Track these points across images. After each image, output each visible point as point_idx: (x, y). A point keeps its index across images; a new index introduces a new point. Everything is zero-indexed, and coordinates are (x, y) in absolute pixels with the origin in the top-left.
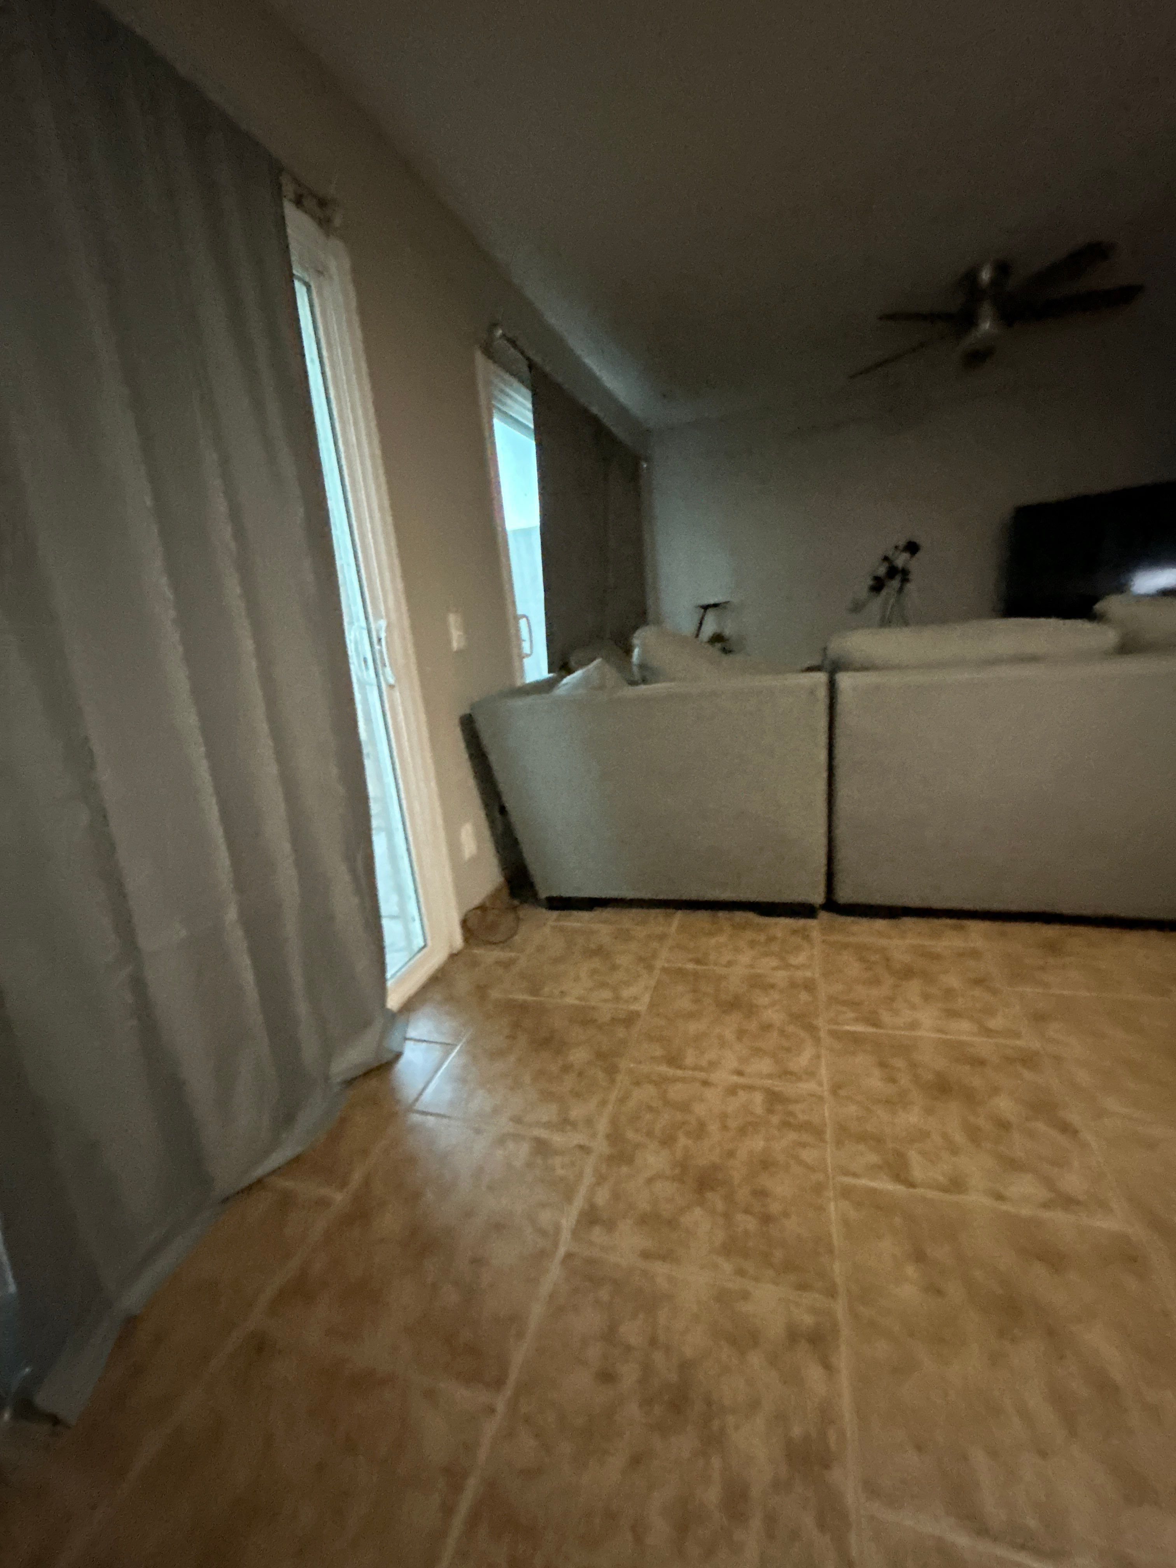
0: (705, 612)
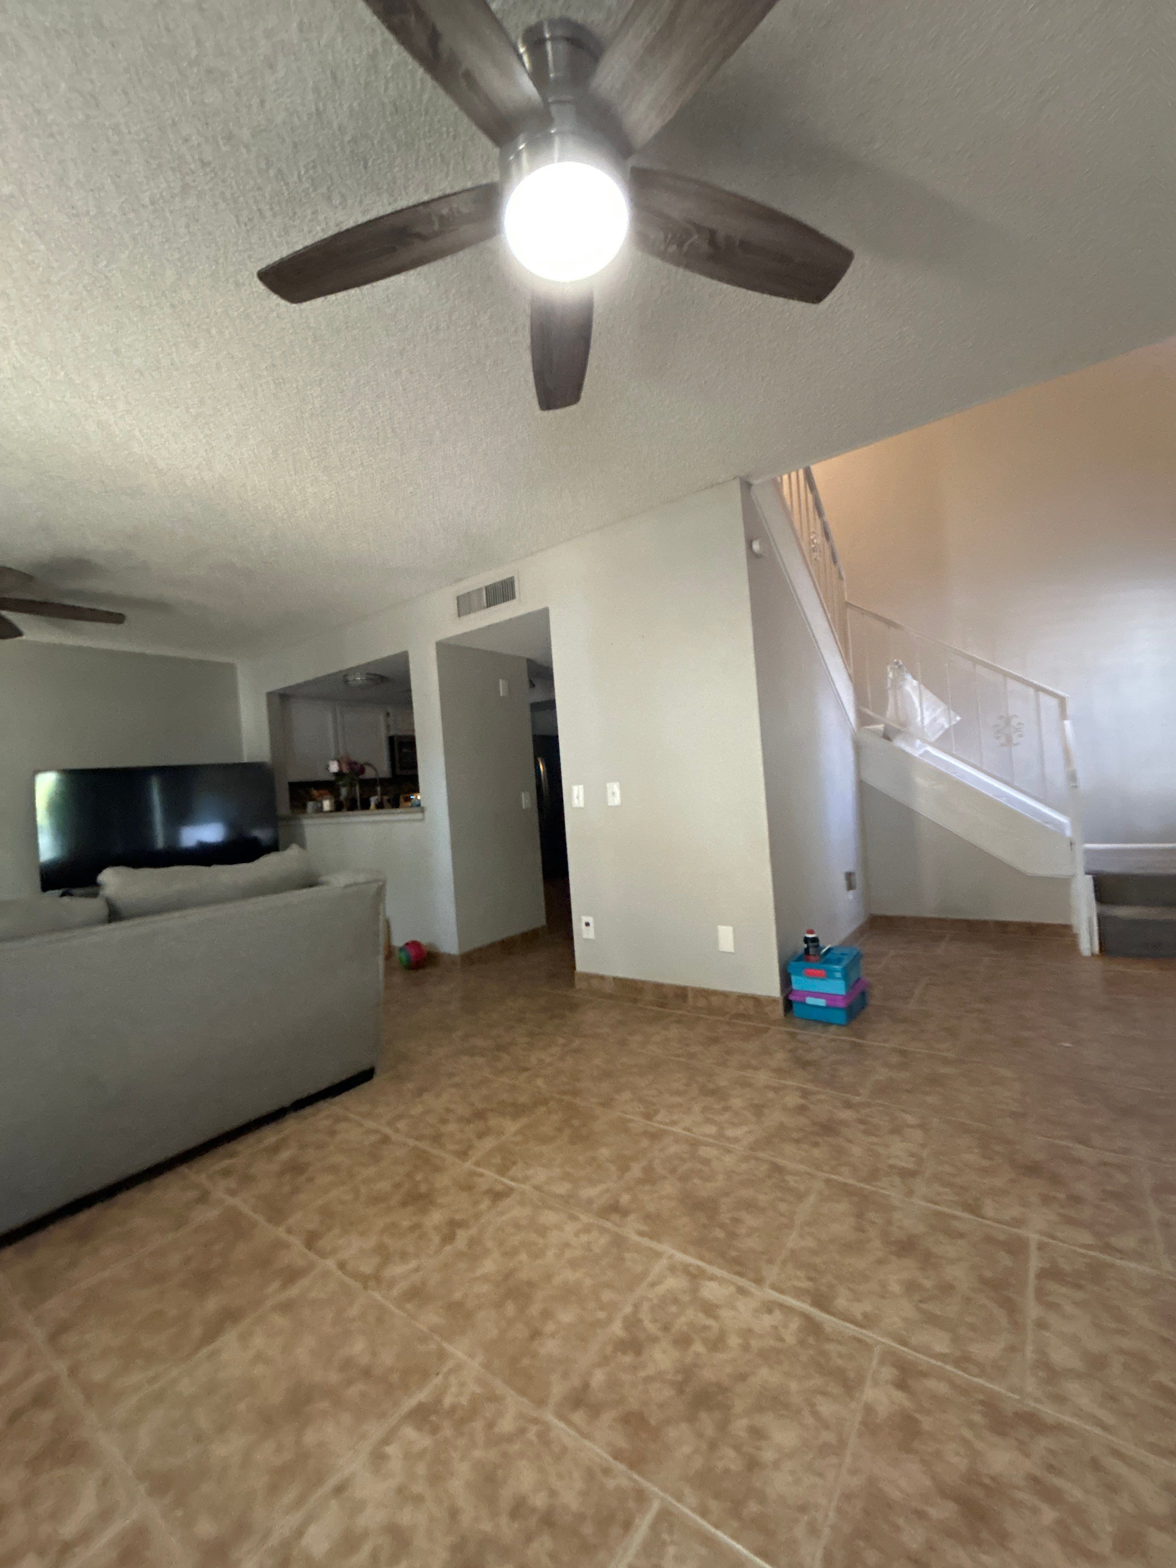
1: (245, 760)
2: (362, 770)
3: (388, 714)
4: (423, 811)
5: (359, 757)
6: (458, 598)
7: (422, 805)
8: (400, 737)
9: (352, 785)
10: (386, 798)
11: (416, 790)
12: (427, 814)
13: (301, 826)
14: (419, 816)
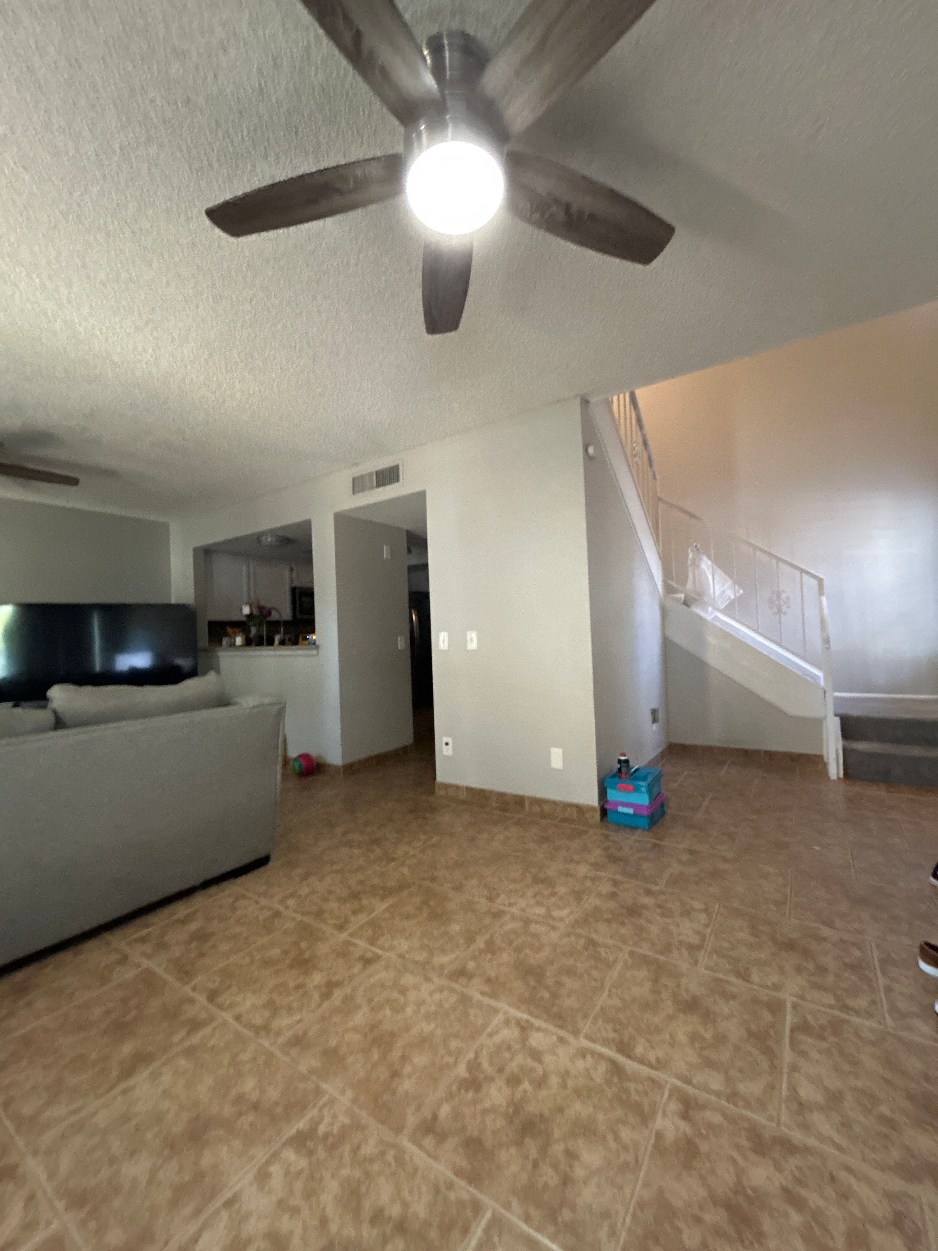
1: (173, 601)
2: (270, 614)
3: (292, 570)
4: (317, 648)
5: (267, 604)
6: (354, 480)
7: (317, 643)
8: (300, 588)
9: (260, 625)
10: (287, 637)
11: (313, 632)
12: (320, 651)
13: (218, 657)
14: (314, 652)
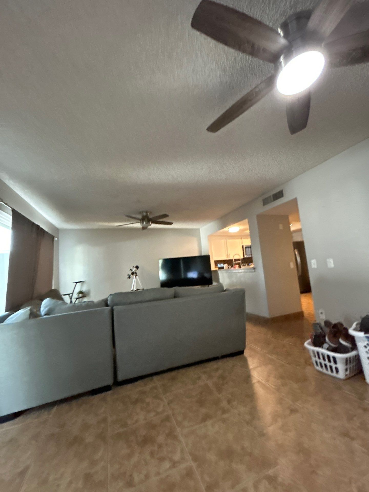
0: (76, 285)
3: (241, 239)
6: (263, 200)
8: (246, 245)
12: (256, 270)
13: (218, 273)
